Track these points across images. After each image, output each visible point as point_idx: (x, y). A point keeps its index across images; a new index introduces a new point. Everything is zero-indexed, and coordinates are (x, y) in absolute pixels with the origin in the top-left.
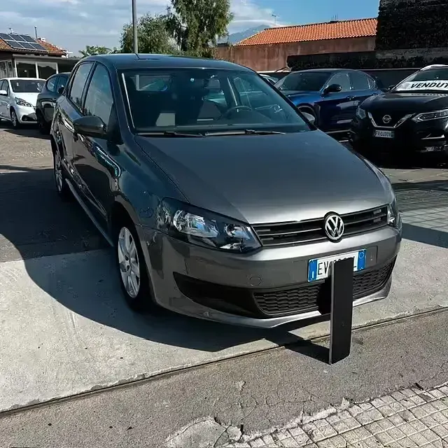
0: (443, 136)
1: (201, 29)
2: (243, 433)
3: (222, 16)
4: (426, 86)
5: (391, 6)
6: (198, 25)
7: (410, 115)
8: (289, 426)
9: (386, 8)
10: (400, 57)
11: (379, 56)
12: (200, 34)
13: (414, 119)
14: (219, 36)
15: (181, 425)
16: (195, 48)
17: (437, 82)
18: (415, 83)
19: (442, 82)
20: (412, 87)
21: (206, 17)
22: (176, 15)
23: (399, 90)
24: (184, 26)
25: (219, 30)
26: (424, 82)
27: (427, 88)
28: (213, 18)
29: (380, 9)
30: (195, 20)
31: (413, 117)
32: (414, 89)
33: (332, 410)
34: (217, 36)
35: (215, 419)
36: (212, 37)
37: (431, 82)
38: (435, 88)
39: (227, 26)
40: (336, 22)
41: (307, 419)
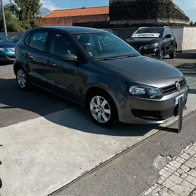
0: (155, 54)
1: (28, 10)
2: (172, 158)
3: (37, 5)
4: (143, 35)
5: (114, 3)
6: (26, 8)
7: (143, 46)
8: (181, 153)
9: (112, 4)
10: (119, 24)
11: (111, 23)
12: (28, 13)
13: (144, 48)
14: (36, 14)
15: (154, 159)
16: (26, 20)
17: (147, 34)
18: (139, 34)
19: (149, 34)
20: (138, 36)
21: (29, 5)
22: (15, 4)
23: (133, 37)
24: (19, 9)
25: (36, 11)
26: (142, 34)
27: (144, 36)
28: (33, 5)
29: (109, 4)
30: (24, 7)
31: (144, 47)
32: (139, 36)
33: (189, 146)
34: (35, 14)
35: (161, 155)
36: (33, 14)
37: (145, 34)
38: (147, 36)
39: (40, 9)
40: (85, 8)
41: (185, 150)
